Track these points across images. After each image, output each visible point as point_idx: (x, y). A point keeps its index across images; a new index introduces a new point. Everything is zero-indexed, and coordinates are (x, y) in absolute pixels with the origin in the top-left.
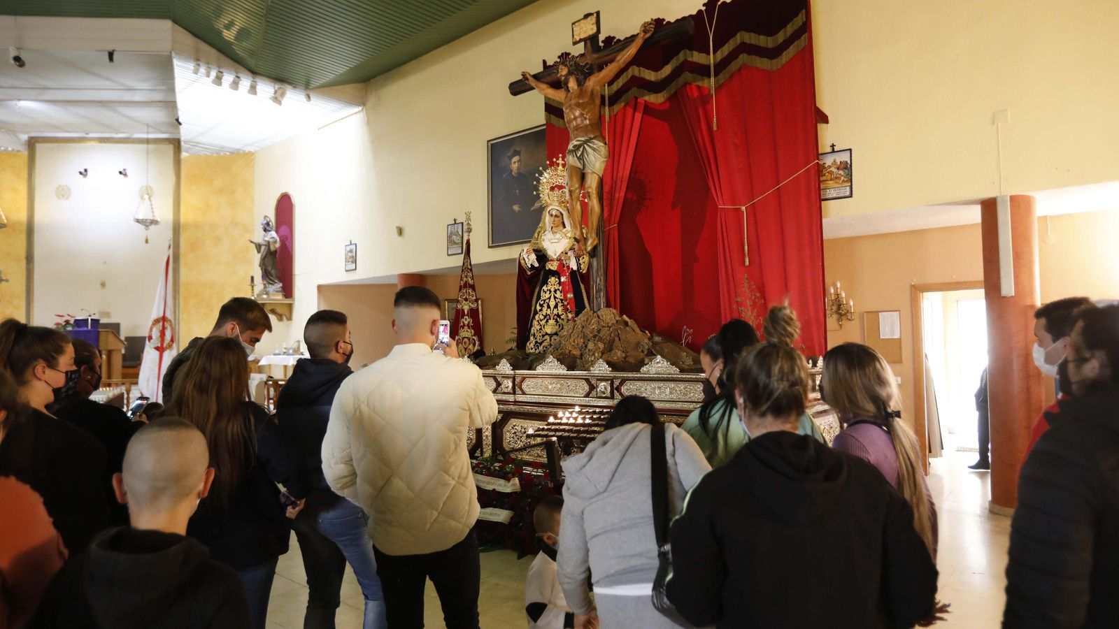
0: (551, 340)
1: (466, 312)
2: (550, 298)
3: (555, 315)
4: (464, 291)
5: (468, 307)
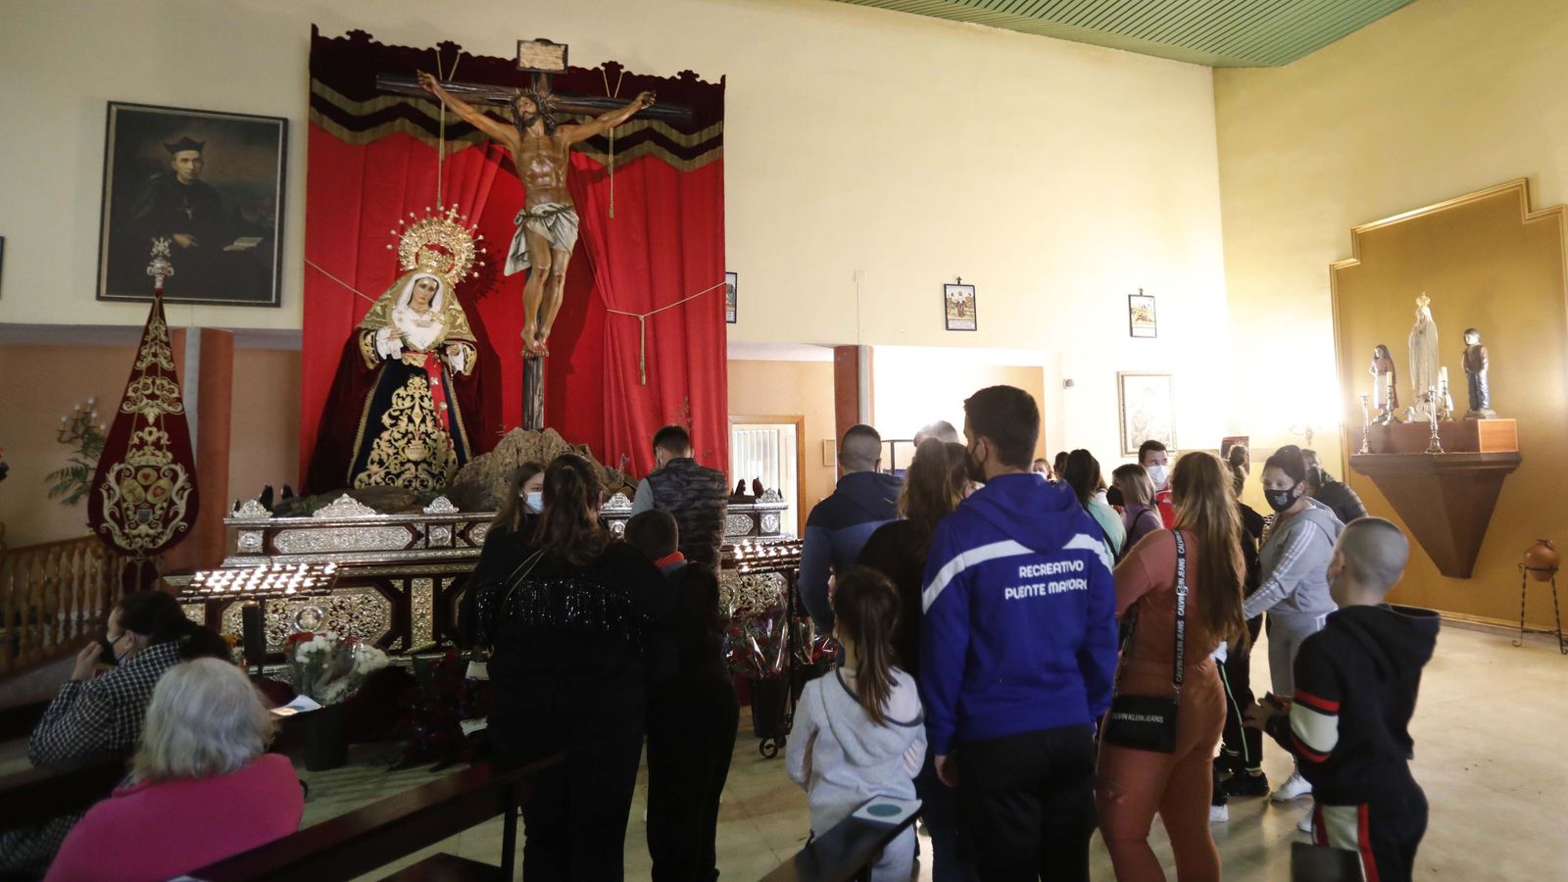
0: (417, 470)
1: (151, 420)
2: (412, 408)
3: (423, 433)
4: (149, 381)
5: (156, 411)
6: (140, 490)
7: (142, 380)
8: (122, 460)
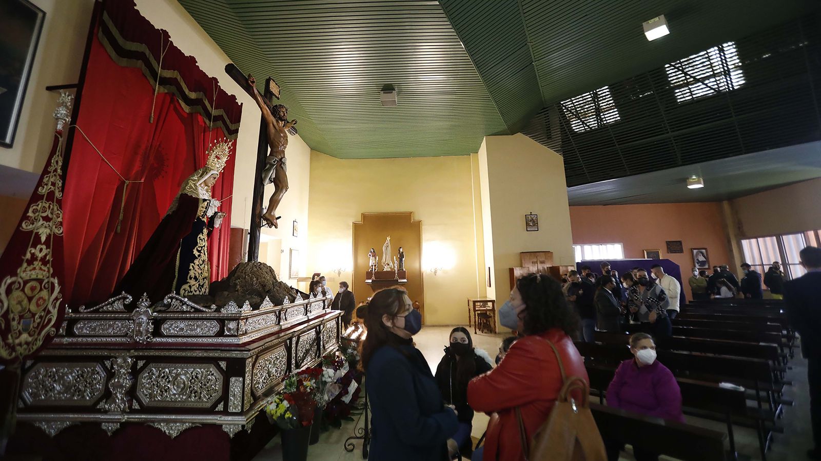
4: (47, 205)
5: (48, 231)
6: (26, 301)
7: (41, 205)
8: (14, 274)
